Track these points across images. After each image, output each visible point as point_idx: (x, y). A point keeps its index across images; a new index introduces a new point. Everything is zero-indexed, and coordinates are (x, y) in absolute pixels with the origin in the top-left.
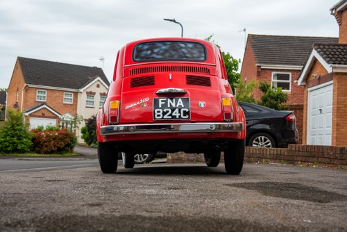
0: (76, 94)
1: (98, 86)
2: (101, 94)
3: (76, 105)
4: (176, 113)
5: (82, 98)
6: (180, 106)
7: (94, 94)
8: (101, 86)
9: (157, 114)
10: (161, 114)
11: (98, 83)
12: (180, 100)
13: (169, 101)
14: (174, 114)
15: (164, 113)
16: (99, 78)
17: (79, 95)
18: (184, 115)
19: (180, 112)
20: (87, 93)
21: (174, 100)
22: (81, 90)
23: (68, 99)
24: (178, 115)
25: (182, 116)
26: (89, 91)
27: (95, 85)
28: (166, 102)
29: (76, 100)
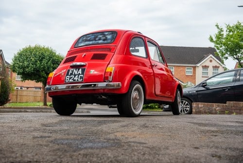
0: (194, 68)
1: (211, 61)
2: (213, 67)
3: (195, 76)
4: (76, 78)
5: (199, 70)
6: (79, 73)
7: (208, 67)
8: (213, 61)
9: (67, 79)
10: (68, 79)
11: (211, 59)
12: (80, 70)
13: (75, 70)
14: (75, 79)
15: (70, 78)
16: (211, 55)
17: (197, 68)
18: (80, 79)
19: (78, 77)
20: (203, 67)
21: (77, 70)
22: (198, 65)
23: (189, 72)
24: (77, 79)
25: (79, 80)
26: (204, 65)
27: (208, 61)
28: (73, 71)
29: (194, 72)
